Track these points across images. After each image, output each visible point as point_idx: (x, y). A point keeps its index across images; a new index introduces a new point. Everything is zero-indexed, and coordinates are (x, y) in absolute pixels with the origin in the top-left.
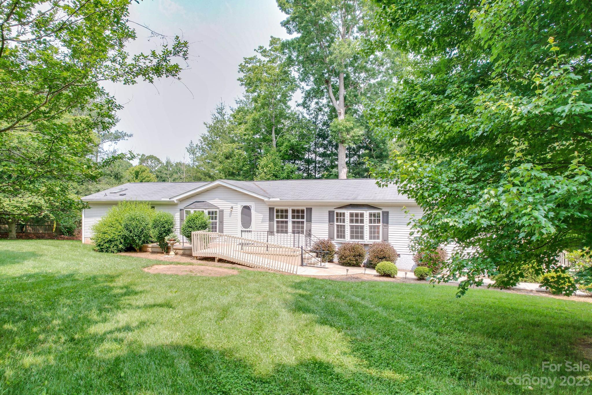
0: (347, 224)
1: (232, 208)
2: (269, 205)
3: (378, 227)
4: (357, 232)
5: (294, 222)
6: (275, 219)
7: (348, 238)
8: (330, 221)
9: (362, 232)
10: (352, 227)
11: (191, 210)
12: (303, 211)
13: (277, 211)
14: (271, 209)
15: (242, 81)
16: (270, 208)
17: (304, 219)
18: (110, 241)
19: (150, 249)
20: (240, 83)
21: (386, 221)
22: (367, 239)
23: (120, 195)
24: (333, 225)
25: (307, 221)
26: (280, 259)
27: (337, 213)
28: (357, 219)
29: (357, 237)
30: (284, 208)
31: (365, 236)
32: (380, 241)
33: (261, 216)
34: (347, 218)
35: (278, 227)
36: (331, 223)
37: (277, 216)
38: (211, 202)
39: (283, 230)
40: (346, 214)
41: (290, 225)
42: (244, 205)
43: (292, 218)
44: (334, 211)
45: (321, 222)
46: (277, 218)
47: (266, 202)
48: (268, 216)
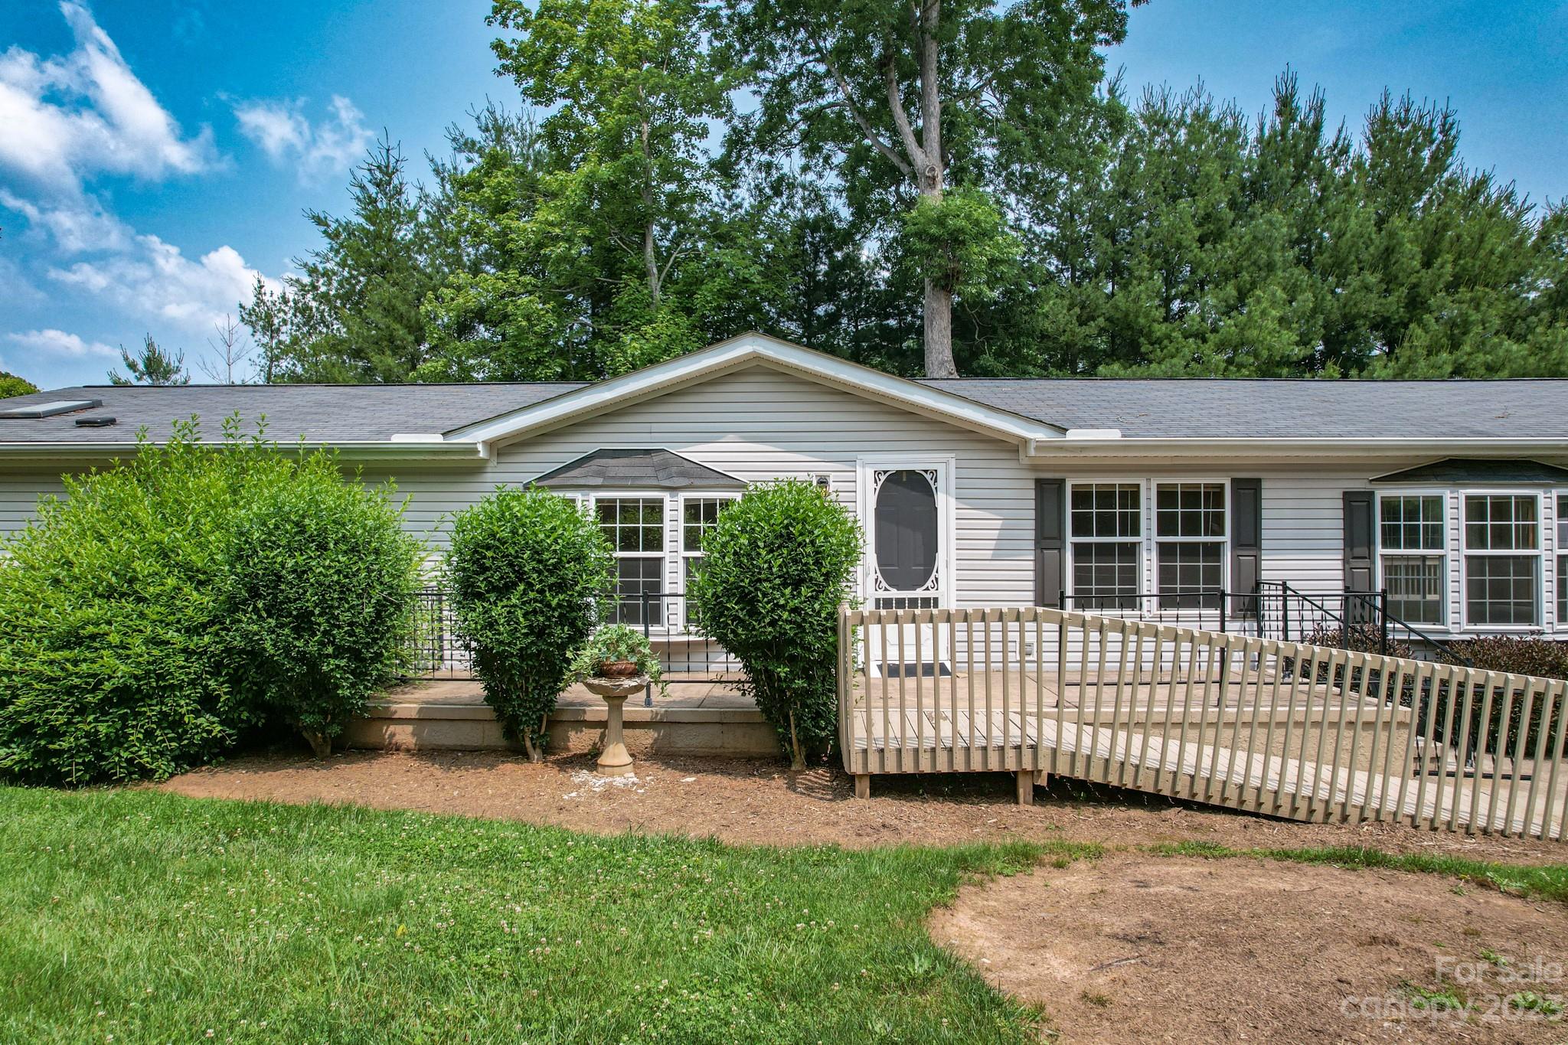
0: (1455, 553)
1: (822, 482)
2: (1034, 468)
4: (1500, 590)
5: (1165, 551)
6: (1070, 539)
7: (1456, 619)
8: (1350, 542)
9: (1525, 589)
10: (1475, 565)
11: (578, 496)
12: (1215, 495)
13: (1082, 497)
14: (1047, 490)
16: (1040, 483)
17: (1222, 534)
18: (126, 696)
19: (404, 735)
20: (498, 64)
22: (1550, 625)
24: (1370, 556)
25: (1237, 544)
26: (1311, 748)
27: (1391, 508)
28: (1499, 524)
29: (1501, 614)
30: (1117, 481)
31: (1539, 608)
33: (990, 525)
34: (1455, 522)
35: (1081, 577)
36: (1360, 551)
37: (1081, 526)
38: (696, 453)
39: (1109, 591)
40: (1448, 503)
41: (1149, 565)
42: (893, 468)
43: (1161, 532)
44: (1372, 494)
45: (1307, 545)
46: (1075, 533)
47: (1041, 446)
48: (1032, 524)
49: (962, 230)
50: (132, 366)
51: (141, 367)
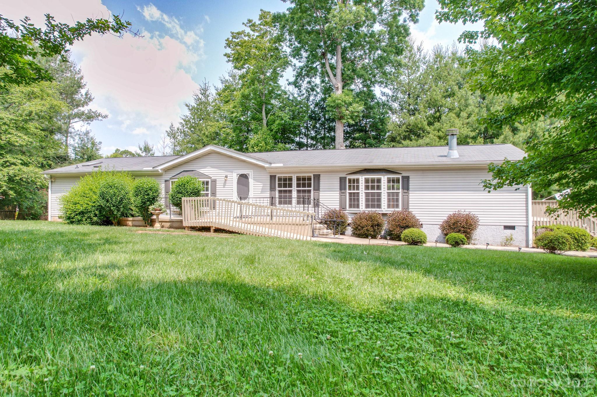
0: (362, 191)
1: (226, 177)
2: (270, 173)
3: (397, 194)
4: (373, 200)
5: (299, 191)
6: (277, 189)
7: (362, 207)
8: (341, 189)
9: (379, 200)
10: (367, 194)
12: (309, 179)
13: (280, 179)
14: (272, 178)
15: (229, 57)
16: (271, 176)
17: (310, 187)
19: (130, 223)
20: (227, 59)
21: (406, 187)
22: (384, 208)
23: (95, 167)
24: (345, 193)
25: (314, 190)
27: (350, 180)
28: (375, 184)
29: (373, 206)
30: (287, 175)
31: (383, 205)
32: (400, 209)
34: (362, 184)
35: (280, 197)
36: (343, 191)
38: (202, 171)
39: (285, 200)
40: (361, 179)
41: (294, 194)
42: (241, 173)
43: (297, 187)
44: (346, 178)
46: (279, 187)
47: (268, 168)
48: (269, 186)
50: (141, 149)
51: (143, 150)
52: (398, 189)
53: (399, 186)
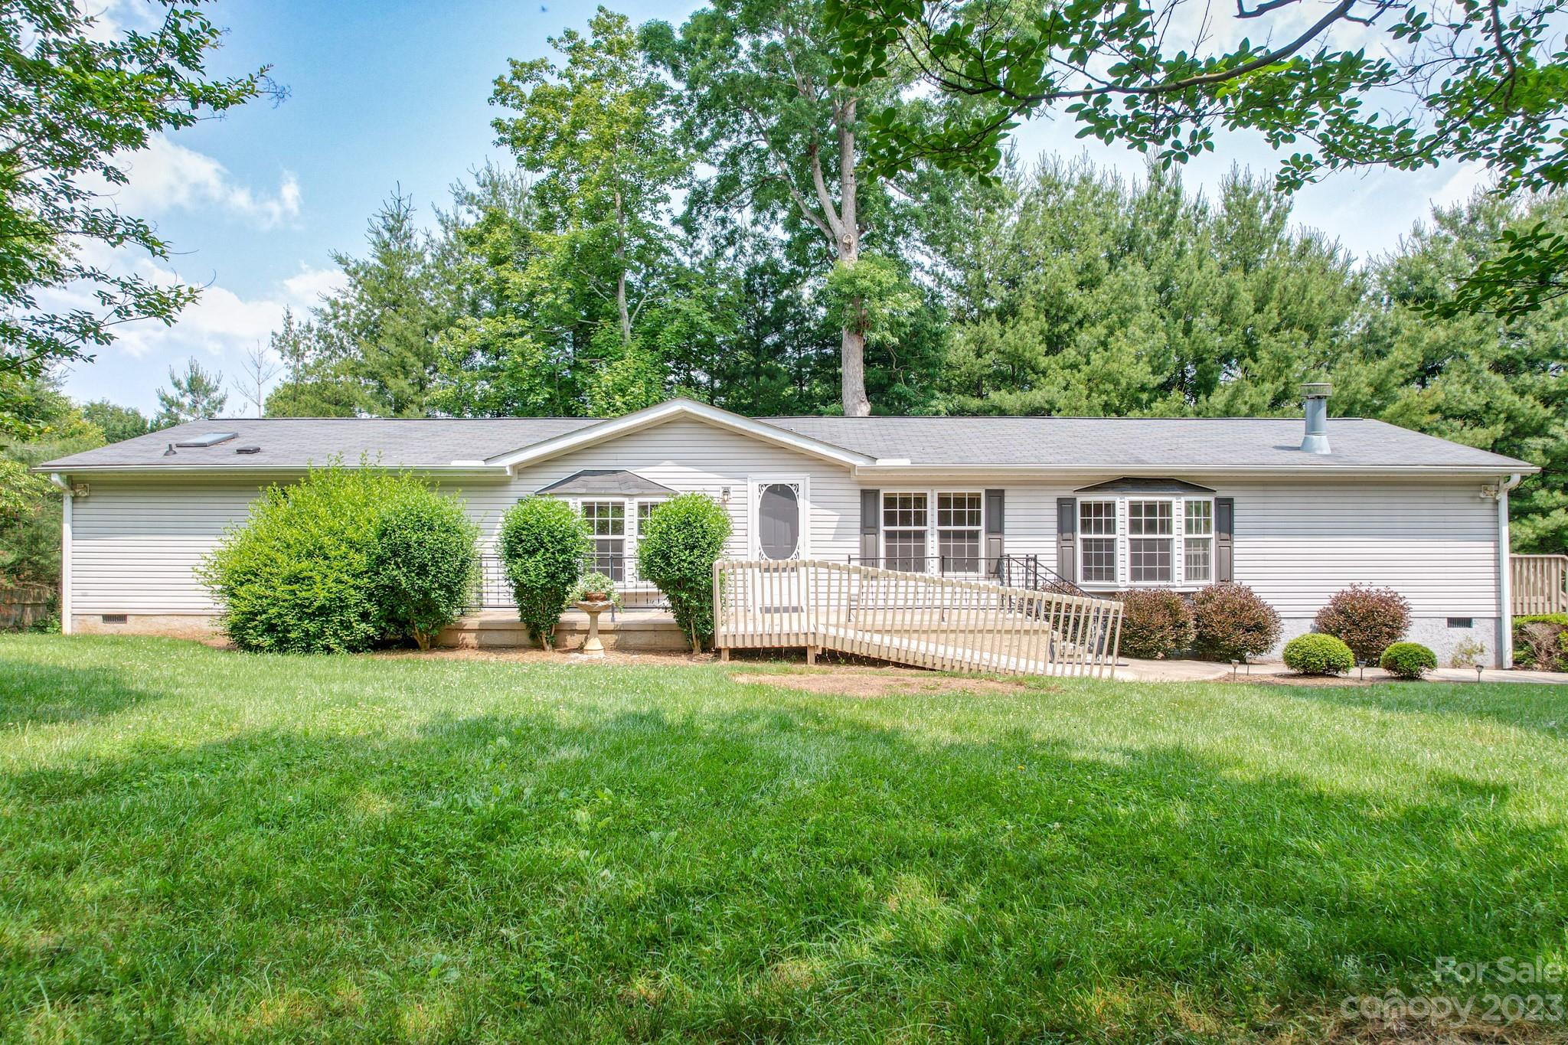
0: (1123, 537)
1: (726, 492)
2: (860, 483)
3: (1206, 541)
4: (1150, 559)
5: (944, 535)
6: (883, 528)
7: (1123, 579)
8: (1061, 530)
9: (1165, 559)
10: (1135, 544)
11: (570, 500)
12: (974, 501)
13: (890, 501)
14: (868, 496)
16: (864, 493)
17: (978, 524)
19: (470, 639)
21: (1226, 526)
22: (1179, 581)
23: (240, 452)
24: (1073, 539)
25: (989, 531)
27: (1086, 508)
28: (1149, 519)
29: (1150, 575)
30: (914, 490)
31: (1174, 571)
32: (1212, 581)
33: (831, 519)
34: (1122, 517)
35: (889, 550)
36: (1066, 535)
37: (890, 519)
39: (908, 560)
40: (1118, 506)
41: (933, 545)
42: (771, 483)
43: (940, 524)
44: (1075, 499)
45: (1033, 532)
46: (886, 524)
47: (862, 470)
48: (859, 518)
49: (867, 289)
50: (177, 385)
52: (1207, 530)
53: (1207, 523)
